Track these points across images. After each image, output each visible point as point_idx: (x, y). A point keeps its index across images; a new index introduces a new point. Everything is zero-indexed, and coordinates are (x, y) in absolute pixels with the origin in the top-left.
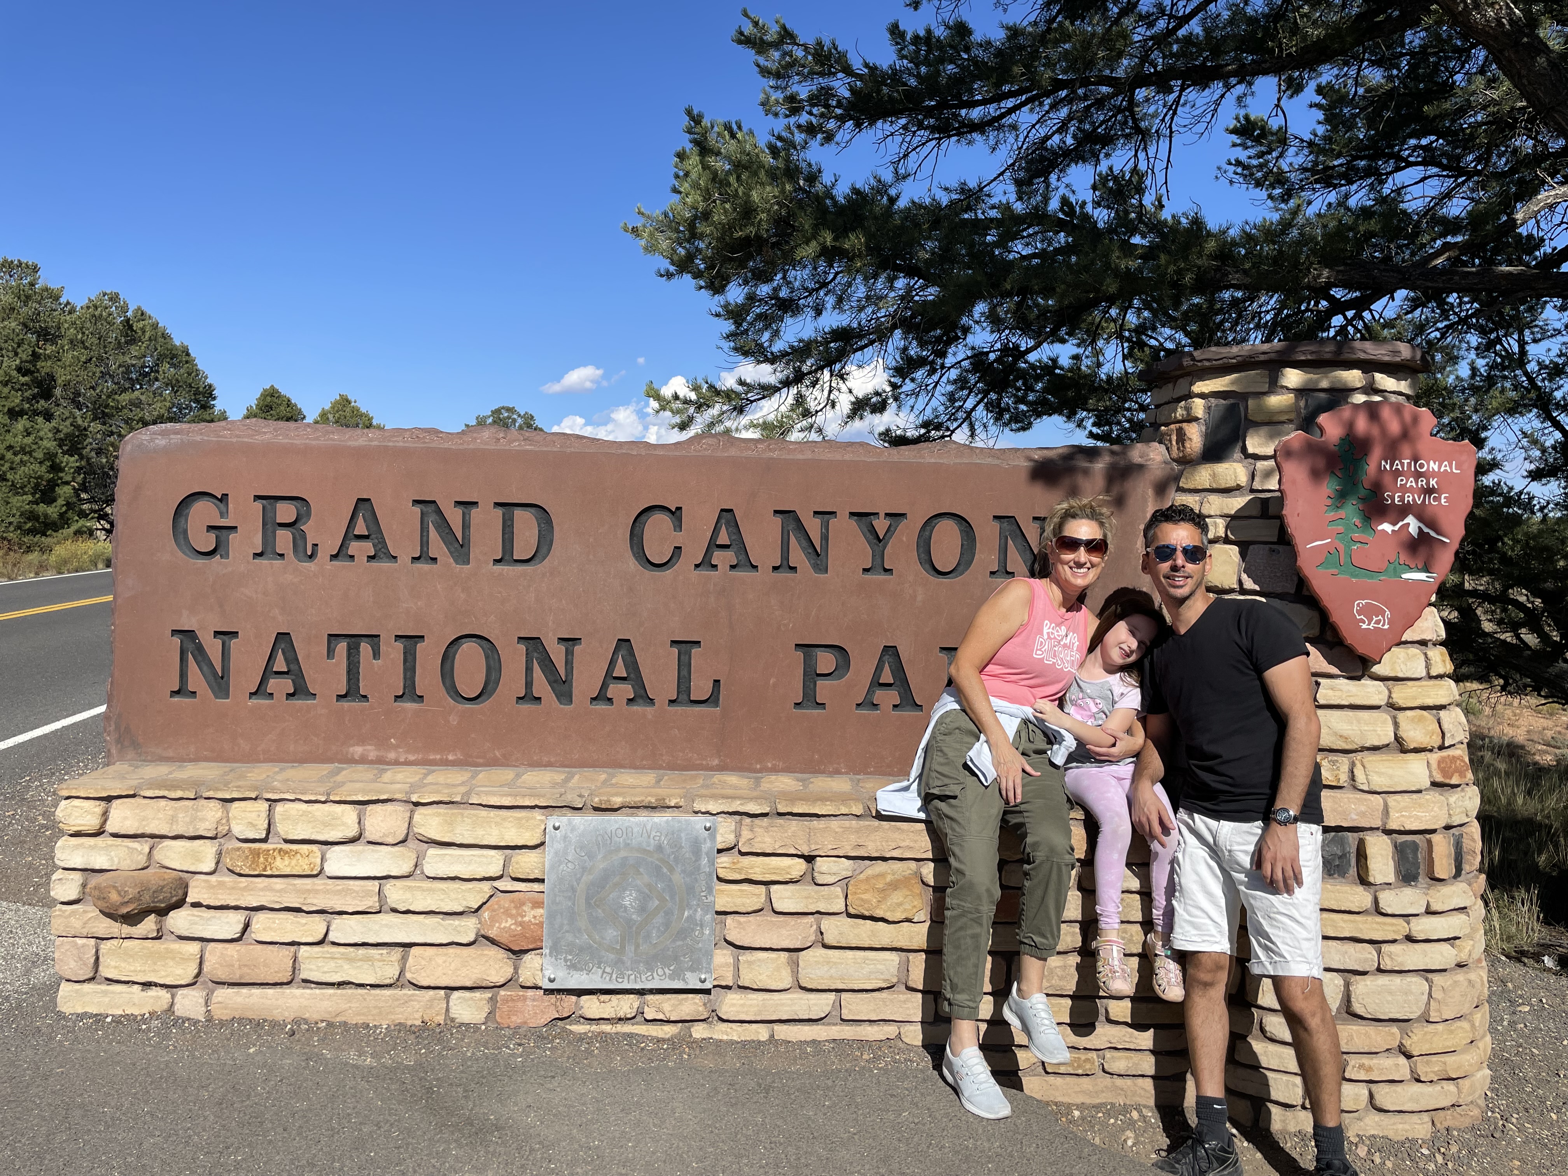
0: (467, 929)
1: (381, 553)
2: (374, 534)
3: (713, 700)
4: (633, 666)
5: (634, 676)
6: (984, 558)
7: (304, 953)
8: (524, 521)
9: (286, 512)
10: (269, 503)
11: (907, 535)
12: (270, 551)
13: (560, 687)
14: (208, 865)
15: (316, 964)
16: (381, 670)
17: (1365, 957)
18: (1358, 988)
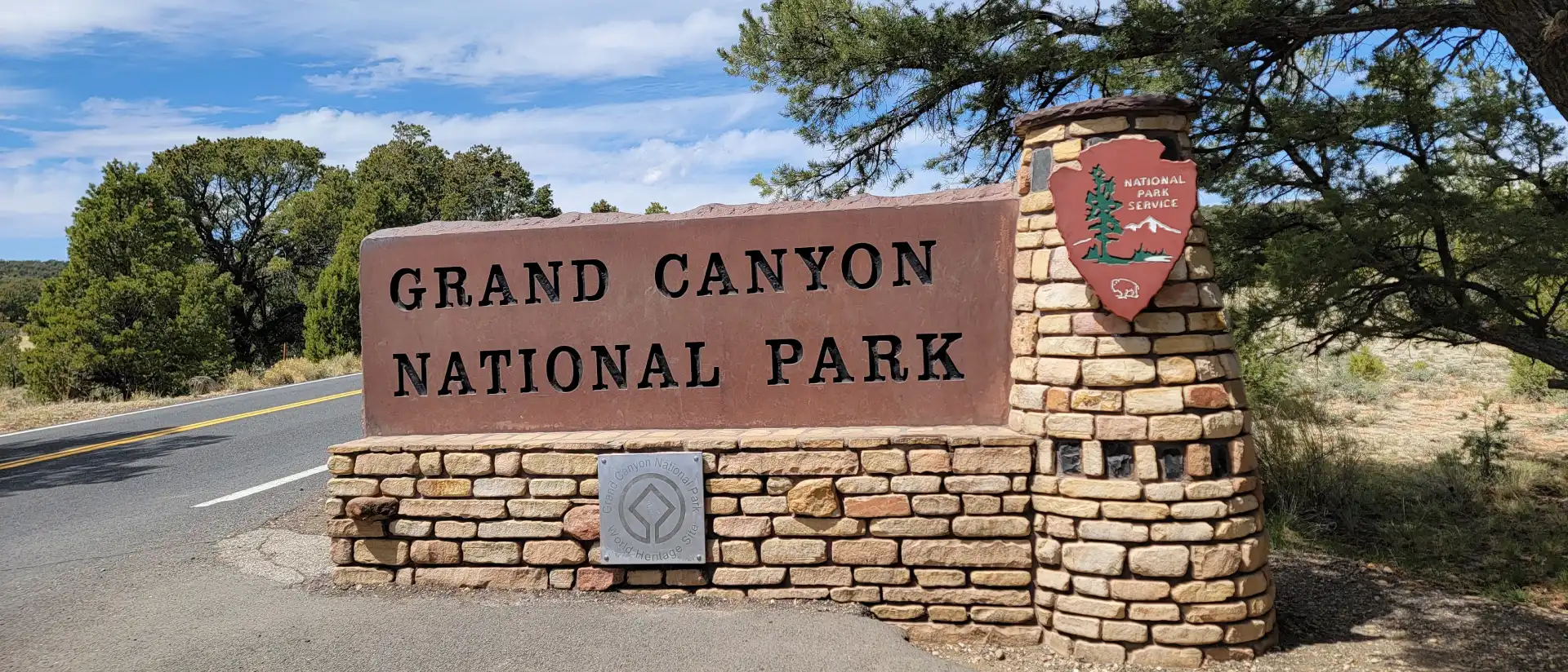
0: (555, 528)
1: (508, 299)
2: (503, 287)
4: (662, 360)
5: (664, 368)
6: (888, 272)
7: (465, 545)
8: (590, 272)
9: (452, 278)
10: (442, 272)
11: (835, 261)
12: (443, 303)
13: (620, 378)
14: (409, 492)
15: (472, 551)
16: (512, 373)
17: (1140, 532)
18: (1135, 553)
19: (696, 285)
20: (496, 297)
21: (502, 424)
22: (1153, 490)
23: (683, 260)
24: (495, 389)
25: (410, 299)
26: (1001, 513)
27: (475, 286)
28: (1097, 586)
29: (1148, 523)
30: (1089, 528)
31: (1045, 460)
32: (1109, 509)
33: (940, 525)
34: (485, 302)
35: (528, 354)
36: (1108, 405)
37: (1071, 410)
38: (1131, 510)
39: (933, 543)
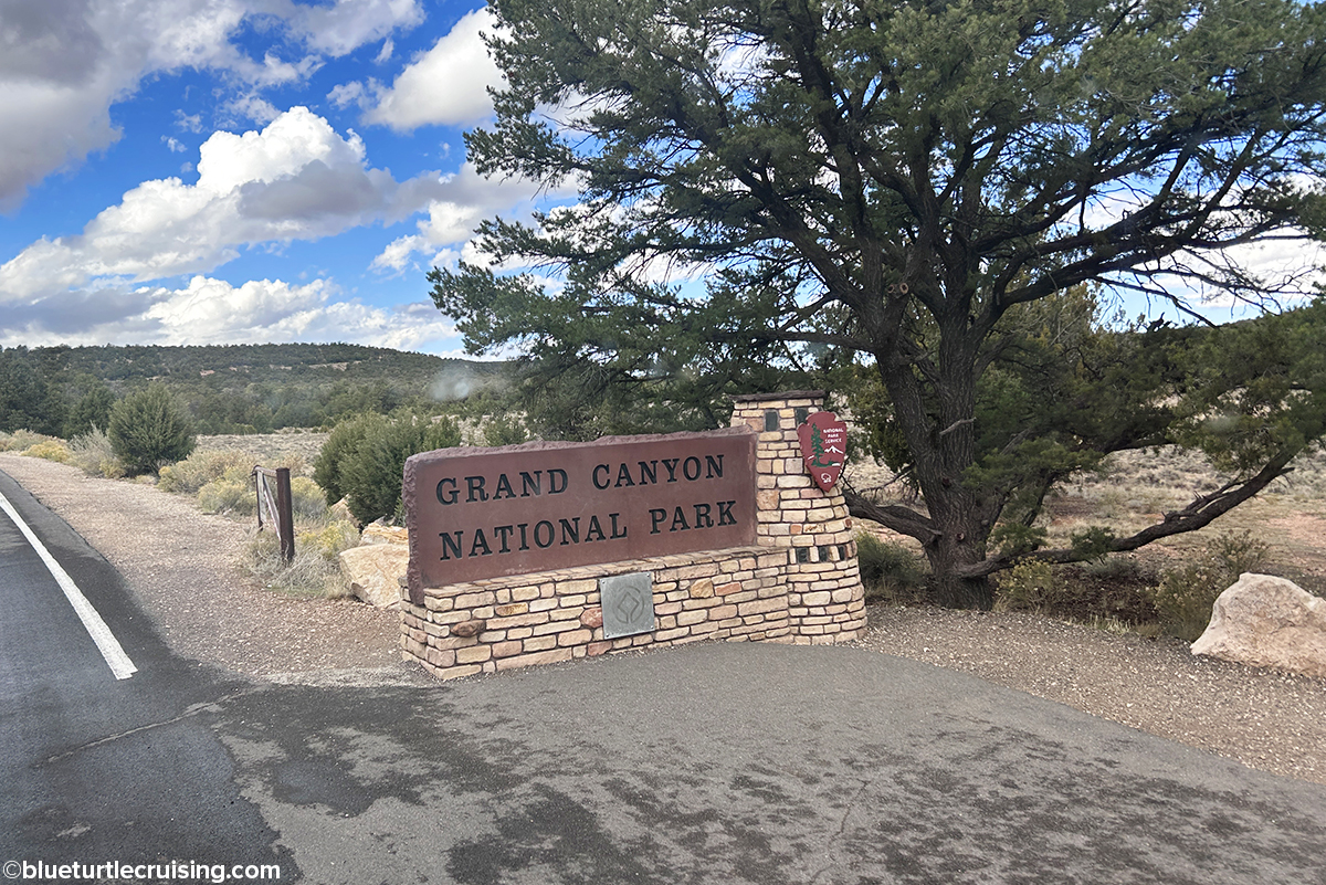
0: (577, 624)
1: (511, 494)
2: (508, 488)
3: (624, 535)
4: (597, 526)
5: (599, 530)
6: (704, 472)
7: (525, 641)
8: (558, 477)
9: (476, 483)
10: (470, 479)
11: (680, 465)
12: (472, 498)
13: (575, 536)
14: (492, 615)
15: (530, 645)
16: (514, 539)
17: (834, 584)
18: (834, 593)
19: (614, 482)
20: (503, 494)
21: (508, 571)
22: (840, 565)
23: (607, 468)
24: (505, 549)
25: (449, 497)
26: (777, 585)
27: (490, 489)
28: (820, 611)
29: (837, 580)
30: (816, 586)
31: (793, 558)
32: (824, 576)
33: (753, 595)
34: (497, 497)
35: (523, 526)
36: (819, 530)
37: (803, 534)
38: (831, 575)
39: (751, 604)
